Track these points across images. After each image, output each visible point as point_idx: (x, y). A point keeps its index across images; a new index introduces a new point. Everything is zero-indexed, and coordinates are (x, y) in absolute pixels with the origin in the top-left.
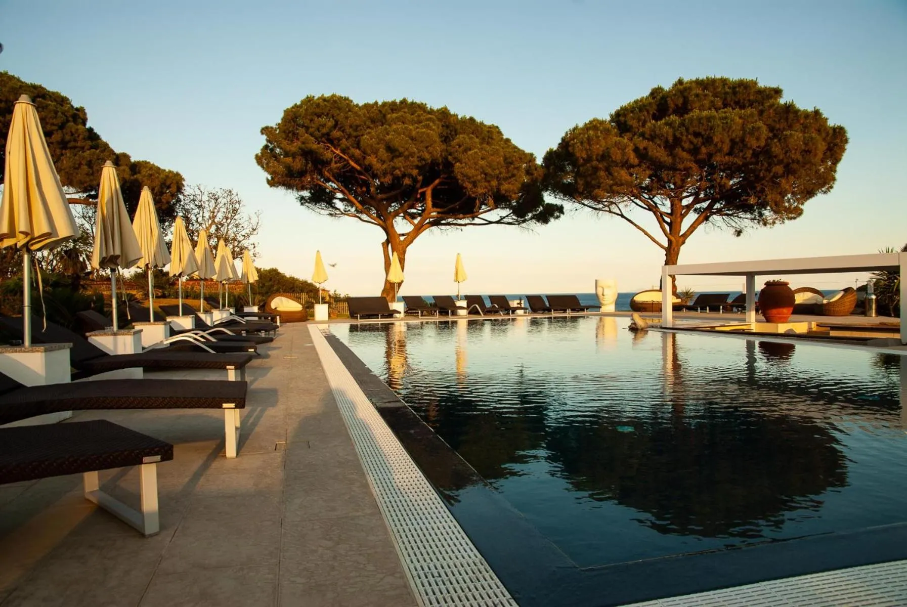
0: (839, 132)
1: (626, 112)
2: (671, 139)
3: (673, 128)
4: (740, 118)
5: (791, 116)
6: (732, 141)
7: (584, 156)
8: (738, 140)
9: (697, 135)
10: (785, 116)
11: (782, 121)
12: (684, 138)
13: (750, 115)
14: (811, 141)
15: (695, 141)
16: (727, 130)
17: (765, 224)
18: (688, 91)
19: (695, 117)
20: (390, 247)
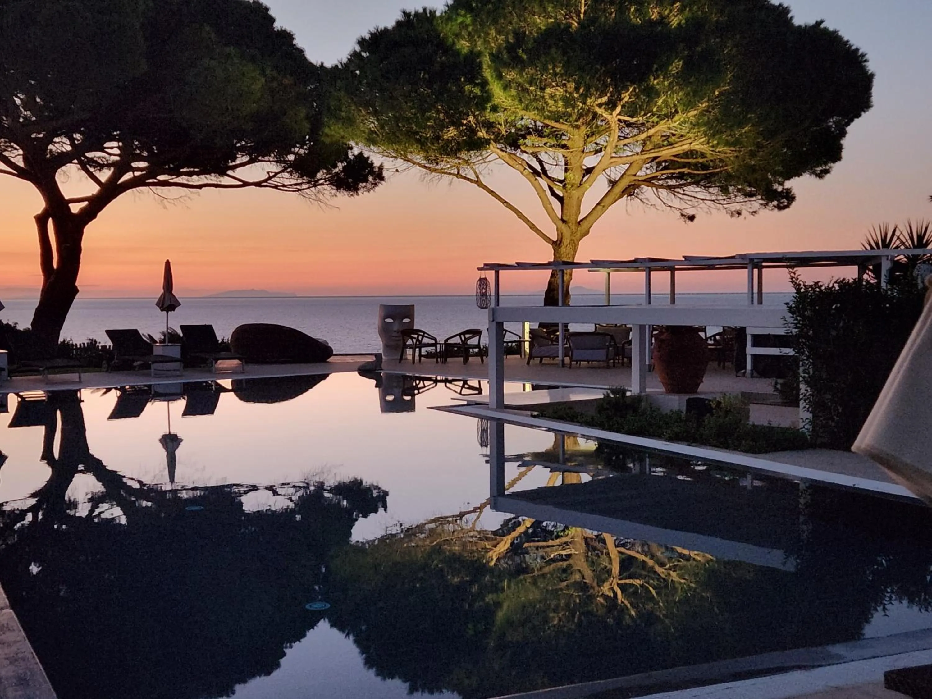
20: (50, 225)
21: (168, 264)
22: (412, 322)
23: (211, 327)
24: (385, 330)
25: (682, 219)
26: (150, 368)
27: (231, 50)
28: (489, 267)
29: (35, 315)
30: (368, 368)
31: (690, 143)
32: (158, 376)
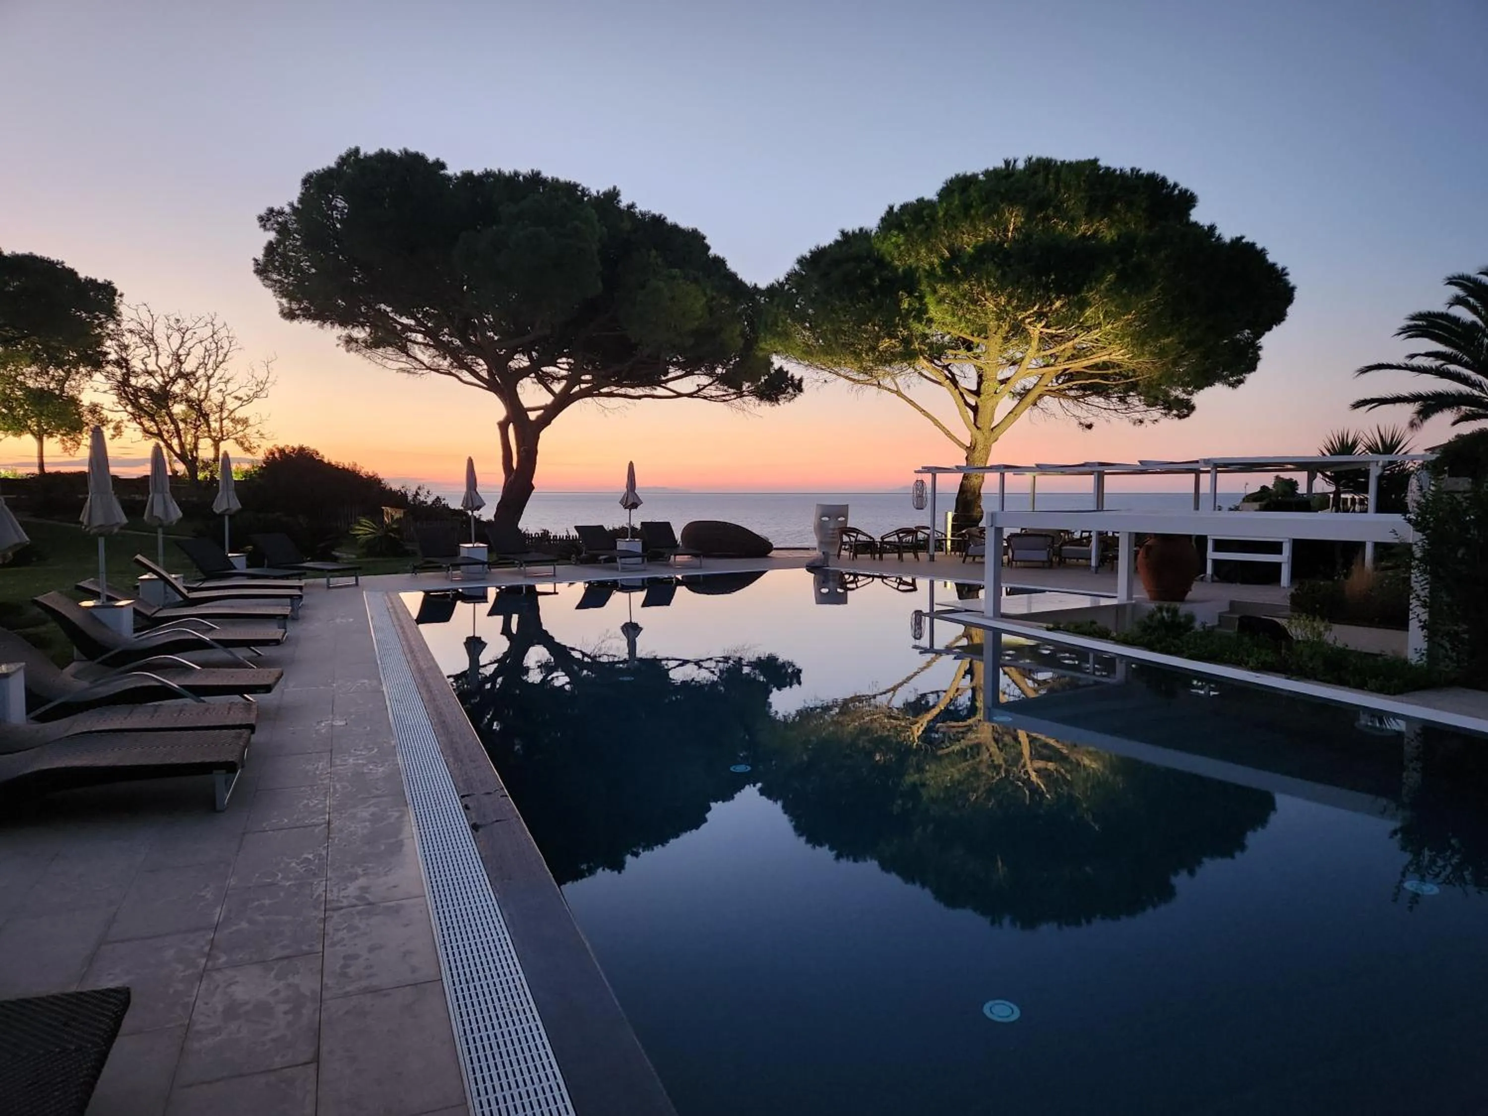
20: (511, 429)
21: (631, 466)
22: (846, 521)
23: (668, 524)
24: (821, 528)
25: (1081, 427)
26: (615, 561)
27: (676, 271)
28: (927, 470)
29: (498, 509)
30: (817, 564)
31: (1110, 354)
32: (624, 570)
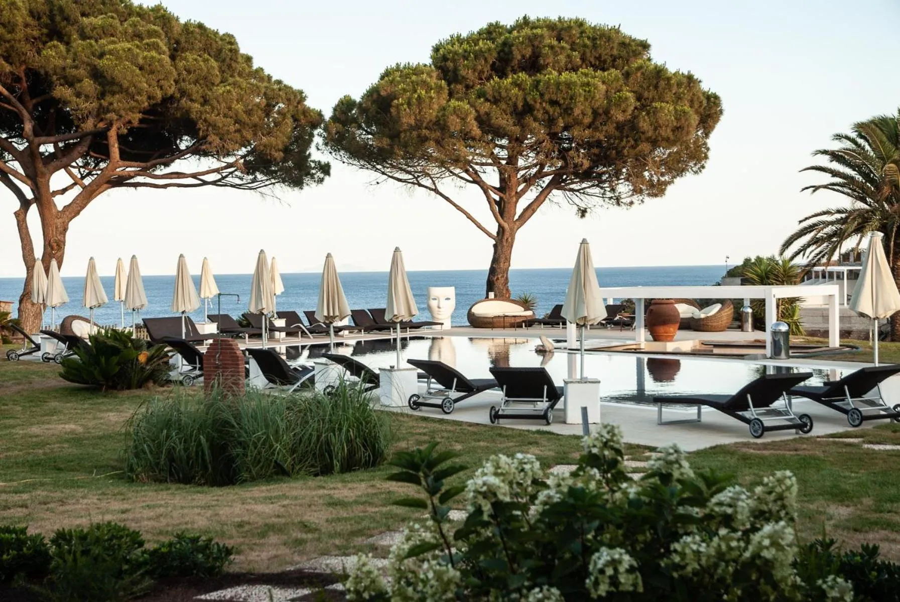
0: (714, 103)
1: (456, 57)
2: (520, 105)
3: (524, 90)
4: (604, 83)
5: (662, 84)
6: (595, 113)
7: (412, 122)
8: (601, 111)
9: (554, 103)
10: (655, 82)
11: (651, 88)
12: (538, 106)
13: (615, 79)
14: (684, 116)
15: (551, 110)
16: (590, 100)
17: (618, 204)
18: (539, 39)
19: (552, 81)
